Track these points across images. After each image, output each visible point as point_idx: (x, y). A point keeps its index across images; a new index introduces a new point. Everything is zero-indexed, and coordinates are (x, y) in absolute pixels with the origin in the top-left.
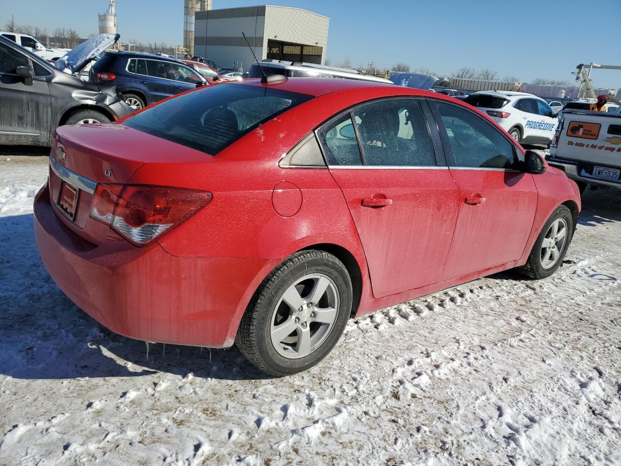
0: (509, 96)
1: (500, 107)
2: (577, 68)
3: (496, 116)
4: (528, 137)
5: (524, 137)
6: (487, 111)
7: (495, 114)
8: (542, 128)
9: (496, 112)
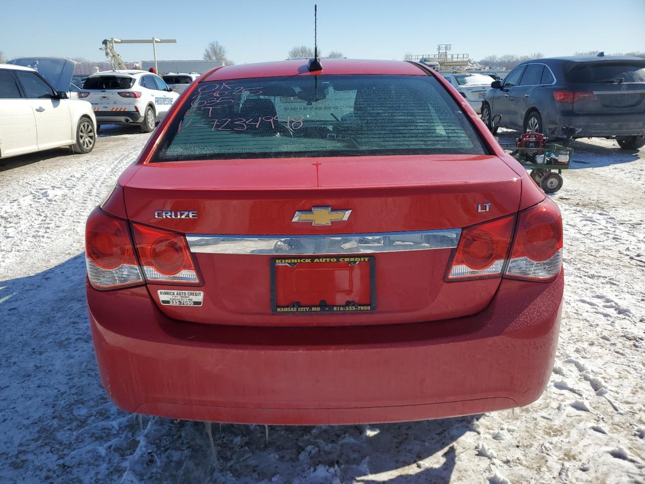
0: (132, 74)
1: (129, 87)
2: (103, 44)
3: (129, 97)
4: (159, 113)
5: (157, 114)
6: (119, 93)
7: (128, 95)
8: (166, 103)
9: (129, 93)
